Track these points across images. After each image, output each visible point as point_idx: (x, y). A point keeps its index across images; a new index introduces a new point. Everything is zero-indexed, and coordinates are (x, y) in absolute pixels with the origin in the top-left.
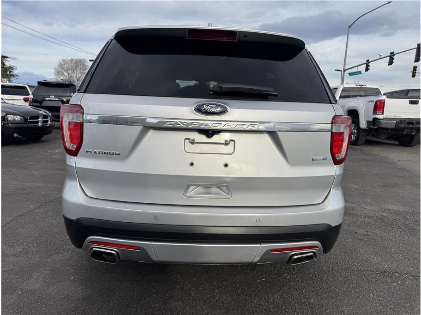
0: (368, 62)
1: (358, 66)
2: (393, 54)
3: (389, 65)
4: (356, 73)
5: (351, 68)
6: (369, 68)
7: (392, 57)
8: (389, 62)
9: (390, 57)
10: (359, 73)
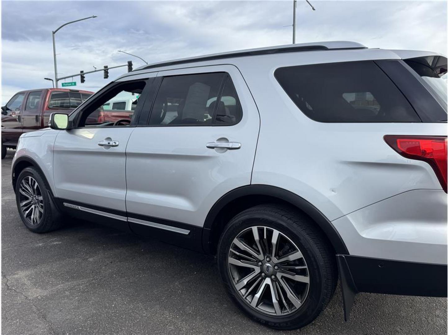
0: (82, 73)
1: (72, 76)
2: (107, 68)
3: (105, 78)
4: (71, 84)
5: (65, 78)
6: (84, 79)
7: (107, 70)
8: (104, 76)
9: (105, 70)
10: (73, 84)
